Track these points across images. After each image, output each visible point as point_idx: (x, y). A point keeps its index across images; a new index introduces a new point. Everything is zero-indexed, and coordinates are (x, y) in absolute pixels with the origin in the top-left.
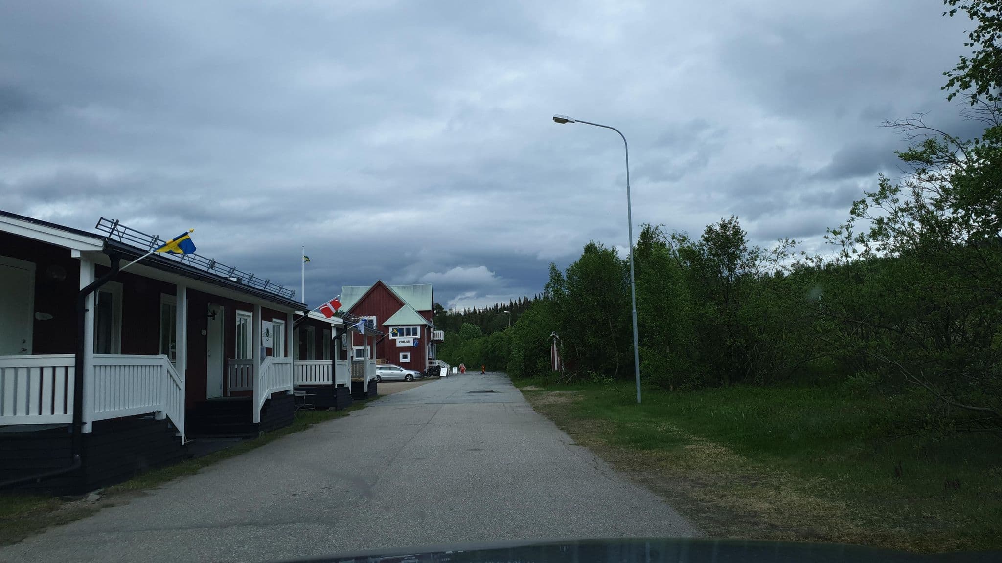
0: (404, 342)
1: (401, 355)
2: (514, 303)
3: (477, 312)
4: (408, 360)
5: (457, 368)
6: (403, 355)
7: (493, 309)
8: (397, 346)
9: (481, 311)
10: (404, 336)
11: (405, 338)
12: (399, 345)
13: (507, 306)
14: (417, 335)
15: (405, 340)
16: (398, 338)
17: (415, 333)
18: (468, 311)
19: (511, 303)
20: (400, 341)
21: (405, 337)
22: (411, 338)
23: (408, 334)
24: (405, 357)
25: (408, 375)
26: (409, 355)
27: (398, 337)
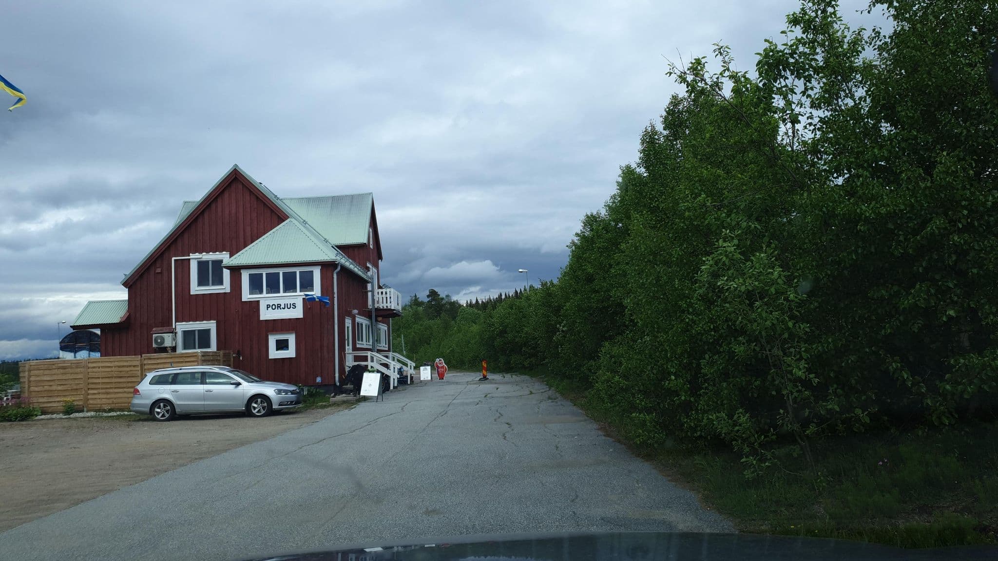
0: (279, 306)
1: (272, 340)
2: (519, 292)
3: (480, 303)
4: (290, 353)
5: (429, 368)
6: (278, 342)
7: (496, 298)
8: (262, 318)
9: (484, 300)
10: (279, 292)
11: (283, 297)
12: (266, 315)
13: (512, 295)
14: (312, 290)
15: (282, 302)
16: (265, 299)
17: (307, 284)
18: (470, 302)
19: (516, 292)
20: (268, 306)
21: (282, 294)
22: (297, 297)
23: (290, 286)
24: (282, 345)
25: (255, 398)
26: (292, 339)
27: (264, 294)
